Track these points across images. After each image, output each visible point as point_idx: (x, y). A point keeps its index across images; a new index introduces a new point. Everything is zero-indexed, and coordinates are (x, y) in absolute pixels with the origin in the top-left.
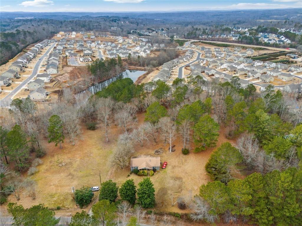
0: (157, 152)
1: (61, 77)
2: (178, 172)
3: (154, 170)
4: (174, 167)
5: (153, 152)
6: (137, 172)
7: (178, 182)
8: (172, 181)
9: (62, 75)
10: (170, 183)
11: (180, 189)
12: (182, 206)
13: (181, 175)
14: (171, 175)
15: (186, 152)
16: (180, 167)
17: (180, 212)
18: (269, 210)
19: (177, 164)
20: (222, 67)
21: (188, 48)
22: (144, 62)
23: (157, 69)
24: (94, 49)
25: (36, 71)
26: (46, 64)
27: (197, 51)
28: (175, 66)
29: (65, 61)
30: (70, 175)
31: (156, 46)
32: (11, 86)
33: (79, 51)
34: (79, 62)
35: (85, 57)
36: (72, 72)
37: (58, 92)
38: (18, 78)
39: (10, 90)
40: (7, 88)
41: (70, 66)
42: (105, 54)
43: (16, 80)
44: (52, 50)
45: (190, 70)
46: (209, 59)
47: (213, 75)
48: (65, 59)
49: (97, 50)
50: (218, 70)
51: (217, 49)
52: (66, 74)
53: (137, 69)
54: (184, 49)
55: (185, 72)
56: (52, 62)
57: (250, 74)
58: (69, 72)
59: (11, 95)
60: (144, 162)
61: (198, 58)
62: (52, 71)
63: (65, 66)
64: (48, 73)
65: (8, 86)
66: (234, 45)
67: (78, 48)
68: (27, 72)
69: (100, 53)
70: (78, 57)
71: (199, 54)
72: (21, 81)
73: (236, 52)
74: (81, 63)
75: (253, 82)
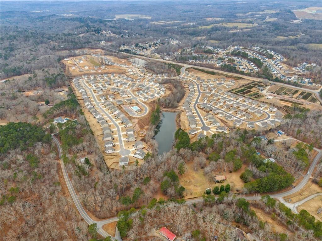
1: (135, 128)
2: (231, 180)
3: (224, 180)
5: (218, 173)
6: (218, 182)
7: (233, 184)
8: (231, 183)
9: (135, 126)
11: (235, 186)
13: (233, 181)
15: (231, 172)
16: (231, 178)
17: (238, 192)
19: (229, 177)
20: (220, 105)
21: (186, 77)
22: (169, 103)
23: (182, 111)
24: (122, 88)
25: (115, 124)
26: (116, 117)
27: (194, 81)
28: (189, 105)
29: (123, 111)
30: (195, 186)
31: (161, 76)
32: (115, 139)
33: (115, 94)
34: (134, 112)
35: (132, 105)
36: (139, 123)
37: (143, 140)
38: (113, 132)
39: (117, 142)
40: (113, 141)
41: (134, 118)
42: (136, 95)
43: (112, 134)
44: (95, 95)
45: (202, 109)
46: (208, 95)
47: (218, 114)
48: (121, 109)
49: (125, 89)
50: (218, 107)
51: (209, 81)
52: (136, 125)
53: (169, 111)
54: (184, 80)
55: (200, 112)
56: (123, 117)
57: (239, 112)
58: (137, 123)
59: (121, 146)
60: (219, 178)
61: (200, 92)
62: (130, 125)
63: (130, 118)
64: (128, 127)
65: (113, 139)
66: (219, 73)
67: (112, 90)
68: (112, 125)
69: (131, 94)
70: (128, 106)
71: (198, 86)
72: (116, 135)
73: (223, 82)
74: (137, 113)
75: (242, 119)
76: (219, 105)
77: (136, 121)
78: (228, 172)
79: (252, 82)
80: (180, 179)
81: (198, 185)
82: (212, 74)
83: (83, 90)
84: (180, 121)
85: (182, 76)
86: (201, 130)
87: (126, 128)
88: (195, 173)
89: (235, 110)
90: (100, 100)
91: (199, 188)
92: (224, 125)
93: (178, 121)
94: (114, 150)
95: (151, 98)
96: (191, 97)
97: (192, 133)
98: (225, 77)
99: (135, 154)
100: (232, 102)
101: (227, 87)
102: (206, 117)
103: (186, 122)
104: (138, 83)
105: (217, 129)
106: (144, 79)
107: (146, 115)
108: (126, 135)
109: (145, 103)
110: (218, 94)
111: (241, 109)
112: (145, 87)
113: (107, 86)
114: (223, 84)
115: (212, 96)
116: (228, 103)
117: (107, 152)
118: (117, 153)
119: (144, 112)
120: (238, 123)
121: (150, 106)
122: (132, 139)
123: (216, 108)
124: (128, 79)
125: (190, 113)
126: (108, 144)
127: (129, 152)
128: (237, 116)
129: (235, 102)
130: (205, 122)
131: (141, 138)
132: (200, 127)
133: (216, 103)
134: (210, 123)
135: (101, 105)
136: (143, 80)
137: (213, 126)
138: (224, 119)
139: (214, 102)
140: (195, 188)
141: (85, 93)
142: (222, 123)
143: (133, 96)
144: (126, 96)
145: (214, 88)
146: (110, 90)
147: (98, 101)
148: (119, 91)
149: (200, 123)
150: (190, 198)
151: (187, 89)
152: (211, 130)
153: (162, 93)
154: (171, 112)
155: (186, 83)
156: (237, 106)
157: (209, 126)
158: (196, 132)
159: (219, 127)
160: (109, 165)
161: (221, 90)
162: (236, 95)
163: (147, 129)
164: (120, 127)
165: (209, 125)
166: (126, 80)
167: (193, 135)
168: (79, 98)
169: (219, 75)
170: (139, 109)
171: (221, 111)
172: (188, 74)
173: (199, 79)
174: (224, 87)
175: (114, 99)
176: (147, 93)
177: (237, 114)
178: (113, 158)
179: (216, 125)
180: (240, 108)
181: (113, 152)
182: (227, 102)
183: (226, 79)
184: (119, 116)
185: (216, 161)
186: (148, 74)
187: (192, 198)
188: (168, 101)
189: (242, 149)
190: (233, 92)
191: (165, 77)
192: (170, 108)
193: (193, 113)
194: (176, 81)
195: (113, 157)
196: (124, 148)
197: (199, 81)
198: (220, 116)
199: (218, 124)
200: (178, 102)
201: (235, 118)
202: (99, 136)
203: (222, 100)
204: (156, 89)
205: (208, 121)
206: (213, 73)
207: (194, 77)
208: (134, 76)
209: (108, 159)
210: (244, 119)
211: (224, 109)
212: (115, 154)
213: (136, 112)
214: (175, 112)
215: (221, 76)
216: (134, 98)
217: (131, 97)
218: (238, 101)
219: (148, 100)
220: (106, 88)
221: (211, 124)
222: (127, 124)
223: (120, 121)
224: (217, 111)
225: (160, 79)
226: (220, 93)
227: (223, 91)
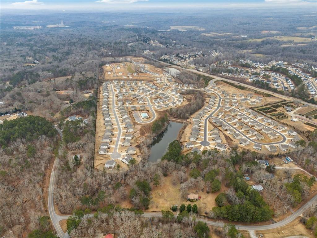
0: (196, 191)
1: (136, 133)
3: (196, 200)
4: (203, 199)
5: (195, 191)
6: (190, 200)
7: (205, 205)
8: (202, 204)
9: (136, 132)
10: (202, 205)
11: (206, 207)
12: (206, 213)
13: (206, 202)
14: (203, 202)
15: (208, 192)
16: (206, 199)
17: (206, 215)
18: (232, 216)
19: (204, 197)
20: (234, 121)
21: (212, 90)
22: (181, 114)
23: (190, 123)
24: (142, 95)
25: (119, 128)
26: (123, 121)
27: (219, 94)
28: (202, 118)
29: (132, 116)
30: (165, 199)
31: (186, 87)
32: (113, 142)
33: (134, 99)
34: (142, 118)
35: (143, 111)
36: (141, 130)
37: (138, 146)
38: (113, 135)
39: (113, 145)
40: (111, 143)
41: (138, 124)
42: (152, 103)
43: (112, 136)
44: (115, 99)
45: (212, 123)
46: (226, 110)
47: (227, 130)
48: (131, 115)
49: (145, 96)
50: (231, 123)
51: (234, 95)
52: (138, 131)
53: (177, 122)
54: (208, 92)
55: (208, 127)
56: (129, 122)
57: (250, 132)
58: (139, 129)
59: (116, 149)
60: (192, 196)
61: (219, 106)
62: (131, 130)
63: (135, 124)
64: (129, 132)
65: (111, 142)
66: (249, 88)
67: (133, 96)
68: (115, 129)
69: (148, 101)
70: (139, 112)
71: (220, 100)
72: (116, 138)
73: (249, 98)
74: (143, 120)
75: (251, 139)
76: (232, 122)
77: (139, 127)
78: (205, 192)
79: (282, 102)
80: (155, 190)
81: (169, 199)
82: (241, 89)
83: (106, 94)
84: (183, 132)
85: (208, 88)
86: (200, 144)
87: (126, 132)
88: (172, 187)
89: (247, 129)
90: (117, 104)
91: (168, 203)
92: (226, 143)
93: (181, 133)
94: (107, 152)
95: (165, 107)
96: (207, 110)
97: (188, 147)
98: (254, 93)
99: (123, 159)
100: (248, 120)
101: (251, 104)
102: (211, 132)
103: (188, 134)
104: (161, 91)
105: (215, 146)
106: (168, 88)
107: (151, 123)
108: (124, 139)
109: (156, 111)
110: (238, 110)
111: (256, 128)
112: (165, 96)
113: (130, 92)
114: (249, 100)
115: (230, 111)
116: (244, 120)
117: (100, 153)
118: (108, 155)
119: (150, 119)
120: (244, 143)
121: (160, 114)
122: (127, 144)
123: (228, 124)
124: (153, 87)
125: (197, 126)
126: (103, 145)
127: (120, 155)
128: (247, 136)
129: (252, 120)
130: (208, 136)
131: (137, 144)
132: (200, 142)
133: (230, 118)
134: (213, 138)
135: (116, 109)
136: (167, 89)
137: (214, 142)
138: (231, 137)
139: (229, 117)
140: (165, 202)
141: (107, 97)
142: (225, 141)
143: (149, 103)
144: (143, 103)
145: (235, 103)
146: (130, 96)
147: (115, 105)
148: (138, 98)
149: (202, 137)
150: (154, 211)
151: (207, 101)
152: (210, 146)
153: (179, 104)
154: (179, 122)
155: (210, 95)
156: (252, 124)
157: (210, 142)
158: (193, 146)
159: (218, 143)
160: (96, 165)
161: (242, 106)
162: (257, 113)
163: (148, 137)
164: (122, 131)
165: (210, 141)
166: (151, 88)
167: (189, 149)
168: (100, 100)
169: (248, 91)
170: (148, 116)
171: (232, 128)
172: (215, 87)
173: (224, 92)
174: (248, 104)
175: (131, 104)
176: (164, 102)
177: (248, 133)
178: (102, 160)
179: (217, 142)
180: (254, 127)
181: (105, 154)
182: (243, 119)
183: (254, 95)
184: (125, 121)
185: (196, 178)
186: (174, 84)
187: (156, 212)
188: (179, 112)
189: (227, 170)
190: (255, 109)
191: (191, 88)
192: (180, 118)
193: (201, 127)
194: (200, 93)
195: (103, 158)
196: (117, 151)
197: (223, 95)
198: (227, 133)
199: (219, 141)
200: (192, 113)
201: (244, 137)
202: (100, 137)
203: (238, 116)
204: (175, 99)
205: (211, 136)
206: (242, 88)
207: (220, 90)
208: (160, 84)
209: (98, 160)
210: (254, 139)
211: (237, 126)
212: (106, 156)
213: (143, 118)
214: (182, 123)
215: (250, 92)
216: (149, 105)
217: (147, 104)
218: (256, 120)
219: (161, 109)
220: (128, 94)
221: (212, 140)
222: (128, 129)
223: (124, 126)
224: (227, 128)
225: (184, 89)
226: (240, 109)
227: (243, 108)
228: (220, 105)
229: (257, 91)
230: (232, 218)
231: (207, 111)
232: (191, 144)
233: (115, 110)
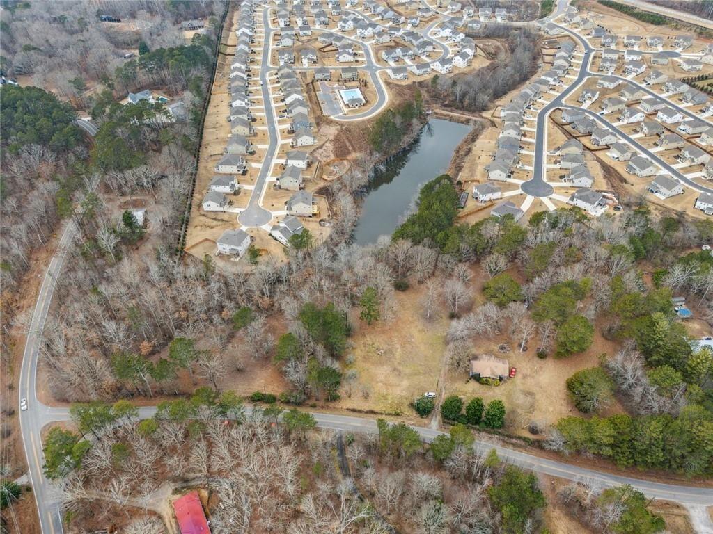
0: (502, 348)
1: (320, 151)
2: (530, 384)
3: (501, 379)
4: (525, 376)
5: (496, 348)
6: (477, 378)
7: (529, 399)
8: (522, 397)
9: (321, 147)
10: (520, 399)
11: (532, 409)
12: (534, 431)
13: (535, 389)
14: (522, 387)
15: (542, 356)
16: (533, 377)
17: (532, 437)
18: (631, 453)
19: (529, 372)
20: (633, 120)
21: (563, 25)
22: (464, 95)
23: (493, 124)
24: (353, 38)
25: (273, 131)
26: (285, 111)
27: (585, 38)
28: (528, 108)
29: (314, 98)
30: (395, 369)
31: (486, 16)
32: (248, 175)
33: (325, 50)
34: (342, 105)
35: (348, 84)
36: (337, 139)
37: (325, 192)
38: (252, 153)
39: (250, 184)
40: (243, 178)
41: (330, 122)
42: (379, 60)
43: (249, 157)
44: (272, 46)
45: (561, 126)
46: (606, 84)
47: (608, 147)
48: (313, 93)
49: (360, 41)
50: (621, 126)
51: (633, 41)
52: (327, 144)
53: (451, 119)
54: (551, 32)
55: (549, 135)
56: (301, 114)
57: (687, 154)
58: (332, 137)
59: (257, 196)
60: (487, 366)
61: (583, 73)
62: (305, 140)
63: (321, 120)
64: (299, 144)
65: (244, 173)
66: (678, 21)
67: (322, 39)
68: (260, 134)
69: (368, 55)
70: (336, 85)
71: (587, 55)
72: (259, 161)
73: (678, 50)
74: (346, 110)
75: (689, 176)
76: (626, 121)
77: (332, 131)
78: (533, 352)
80: (363, 335)
81: (407, 370)
82: (653, 23)
83: (247, 31)
84: (469, 151)
85: (552, 21)
86: (520, 191)
87: (293, 147)
88: (420, 327)
89: (674, 145)
90: (275, 61)
91: (405, 383)
92: (605, 187)
93: (462, 153)
94: (231, 203)
95: (417, 72)
96: (547, 83)
97: (481, 197)
98: (695, 35)
99: (275, 228)
100: (678, 117)
101: (686, 67)
102: (558, 153)
103: (485, 159)
104: (409, 27)
105: (572, 199)
106: (431, 20)
107: (369, 120)
108: (284, 167)
109: (388, 84)
110: (644, 85)
111: (703, 144)
112: (421, 40)
113: (317, 27)
114: (678, 55)
115: (618, 89)
116: (665, 117)
117: (205, 206)
118: (231, 215)
119: (369, 108)
120: (664, 190)
121: (400, 94)
122: (290, 183)
123: (613, 128)
124: (386, 16)
125: (512, 133)
126: (219, 183)
127: (266, 217)
128: (675, 167)
129: (690, 119)
130: (546, 166)
131: (322, 184)
132: (520, 182)
133: (620, 111)
134: (563, 173)
135: (271, 75)
136: (427, 22)
137: (568, 184)
138: (621, 169)
139: (616, 108)
140: (393, 379)
141: (247, 39)
142: (604, 181)
143: (369, 62)
144: (351, 58)
145: (637, 64)
146: (317, 39)
147: (269, 64)
148: (338, 44)
149: (527, 168)
150: (354, 410)
151: (548, 59)
152: (553, 196)
153: (460, 63)
154: (458, 121)
155: (555, 42)
156: (691, 130)
157: (553, 184)
158: (497, 195)
159: (581, 189)
160: (190, 242)
161: (658, 75)
162: (705, 95)
163: (357, 163)
164: (280, 142)
165: (553, 180)
166: (380, 18)
167: (483, 205)
168: (229, 51)
169: (676, 28)
170: (362, 97)
171: (623, 141)
172: (571, 16)
173: (600, 31)
174: (676, 67)
175: (315, 62)
176: (415, 57)
177: (677, 157)
178: (212, 228)
179: (577, 183)
180: (698, 140)
181: (221, 209)
182: (660, 114)
183: (694, 42)
184: (291, 112)
185: (502, 305)
186: (449, 7)
187: (360, 411)
188: (458, 90)
189: (617, 283)
190: (700, 84)
191: (499, 20)
192: (463, 108)
193: (524, 135)
194: (527, 34)
195: (215, 223)
196: (261, 205)
197: (598, 40)
198: (610, 156)
199: (585, 182)
200: (497, 95)
201: (664, 172)
202: (213, 158)
203: (645, 105)
204: (450, 50)
205: (558, 166)
206: (658, 20)
207: (588, 25)
208: (407, 8)
209: (199, 228)
210: (698, 179)
211: (640, 135)
212: (225, 217)
213: (347, 105)
214: (467, 121)
215: (683, 32)
216: (370, 67)
217: (363, 62)
218: (702, 116)
219: (406, 78)
220: (309, 32)
221: (561, 177)
222: (298, 136)
223: (287, 126)
224: (609, 139)
225: (477, 22)
226: (651, 82)
227: (662, 78)
228: (588, 69)
229: (706, 28)
230: (629, 459)
231: (544, 88)
232: (493, 191)
233: (266, 78)
